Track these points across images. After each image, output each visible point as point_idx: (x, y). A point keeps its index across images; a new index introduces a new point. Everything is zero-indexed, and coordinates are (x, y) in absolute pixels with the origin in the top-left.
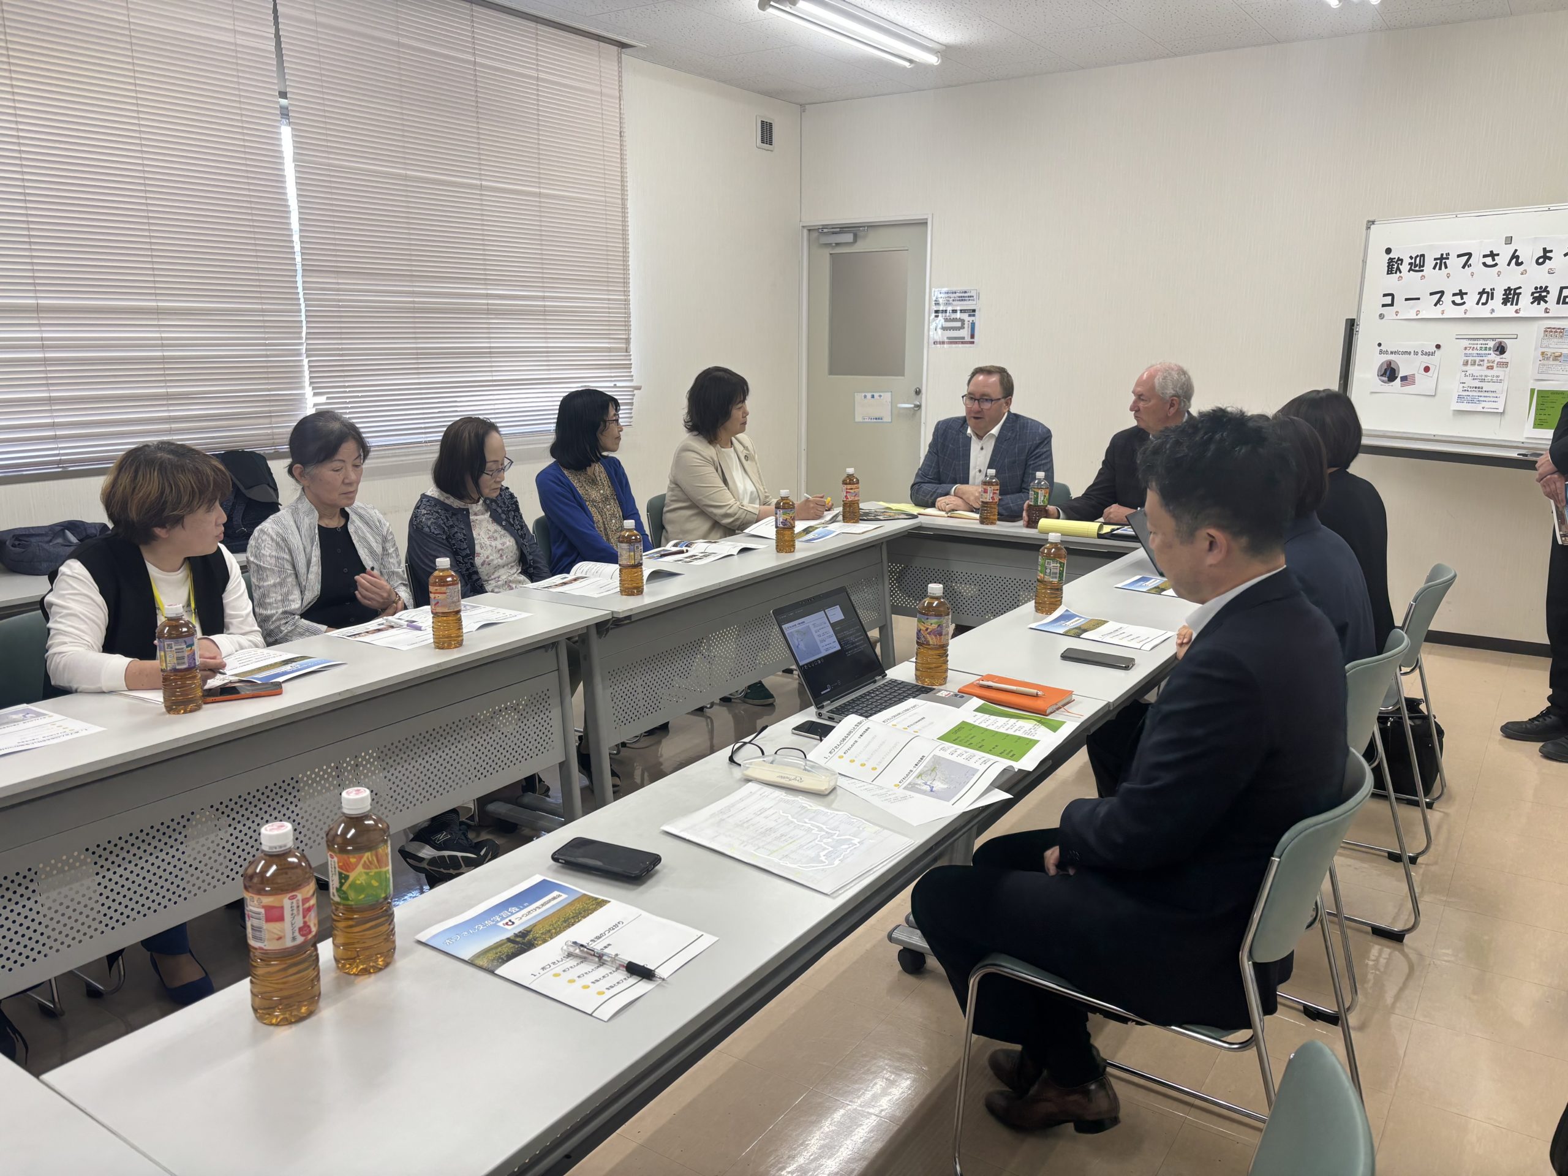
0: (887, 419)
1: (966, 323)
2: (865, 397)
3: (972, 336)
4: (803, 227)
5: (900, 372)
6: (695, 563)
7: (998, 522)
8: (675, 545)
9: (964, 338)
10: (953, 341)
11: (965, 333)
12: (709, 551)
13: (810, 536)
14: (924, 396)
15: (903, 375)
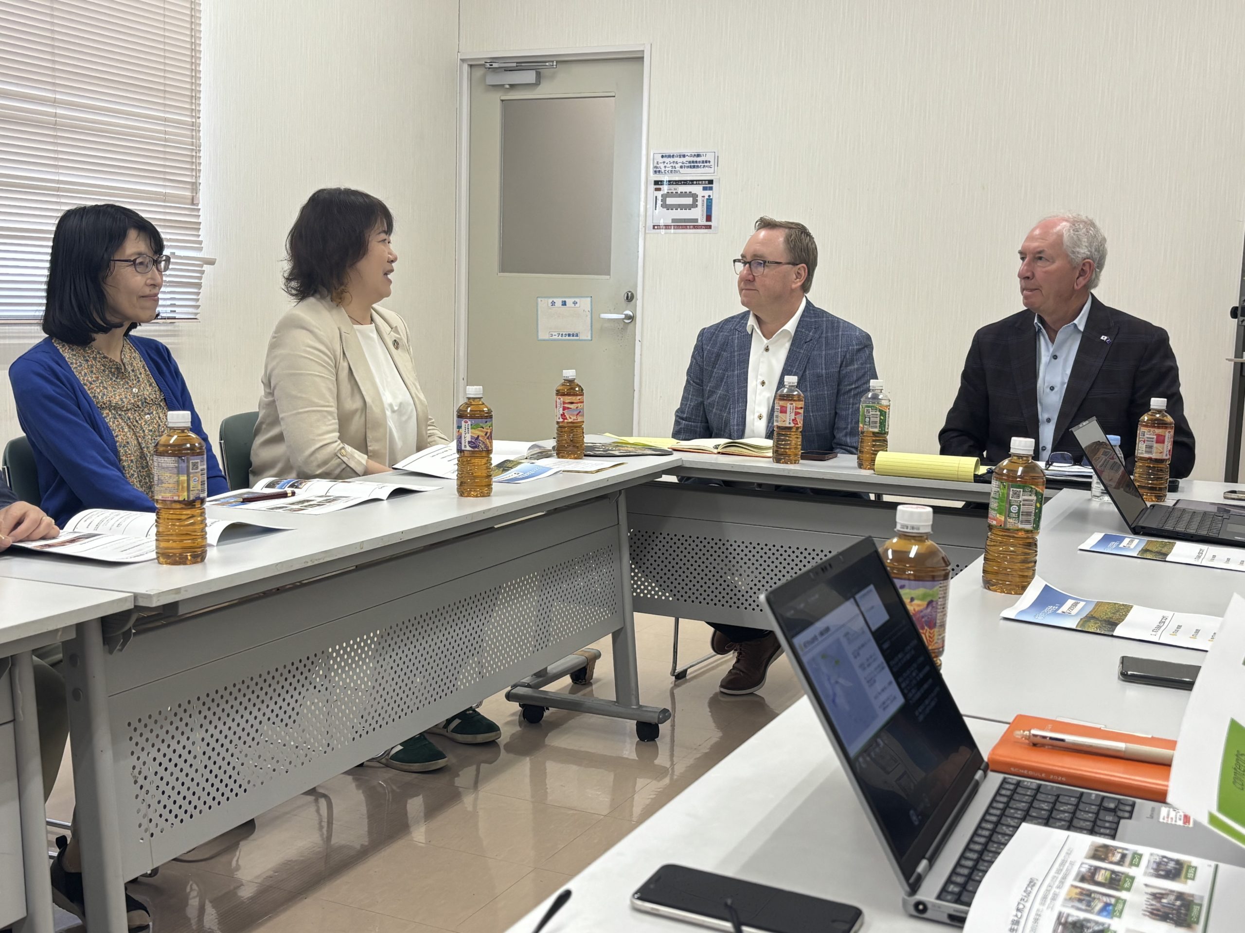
0: (586, 335)
1: (700, 199)
2: (553, 303)
3: (709, 218)
4: (463, 60)
5: (605, 270)
6: (310, 511)
7: (801, 461)
8: (269, 486)
9: (696, 220)
10: (681, 225)
11: (698, 213)
12: (333, 493)
13: (511, 474)
14: (639, 303)
15: (608, 273)
